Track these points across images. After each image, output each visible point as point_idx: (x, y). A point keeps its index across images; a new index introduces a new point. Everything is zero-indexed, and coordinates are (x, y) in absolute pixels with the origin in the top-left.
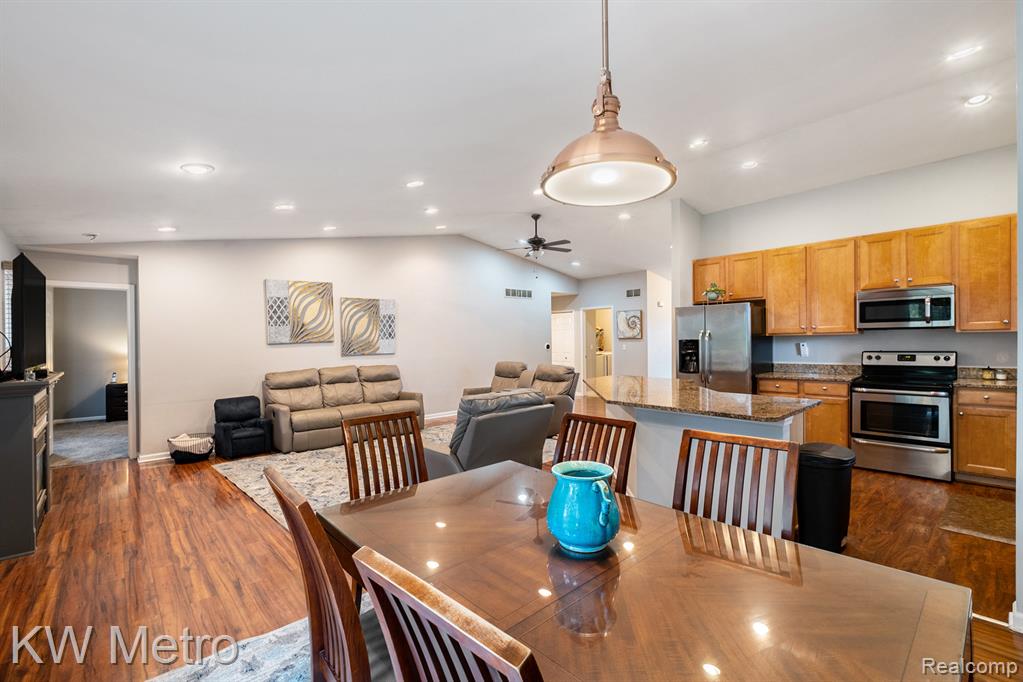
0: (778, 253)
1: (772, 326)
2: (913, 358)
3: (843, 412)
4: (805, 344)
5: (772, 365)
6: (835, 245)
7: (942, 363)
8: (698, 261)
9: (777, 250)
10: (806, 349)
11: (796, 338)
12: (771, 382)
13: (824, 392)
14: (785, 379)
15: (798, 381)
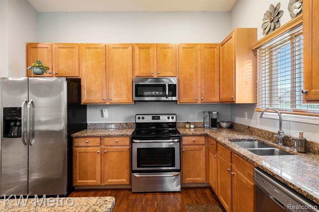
0: (88, 47)
1: (85, 99)
2: (159, 118)
3: (126, 156)
4: (106, 110)
5: (87, 124)
6: (122, 46)
7: (170, 120)
8: (30, 43)
9: (88, 44)
10: (106, 113)
11: (101, 106)
12: (82, 140)
13: (116, 144)
14: (92, 137)
15: (101, 137)
